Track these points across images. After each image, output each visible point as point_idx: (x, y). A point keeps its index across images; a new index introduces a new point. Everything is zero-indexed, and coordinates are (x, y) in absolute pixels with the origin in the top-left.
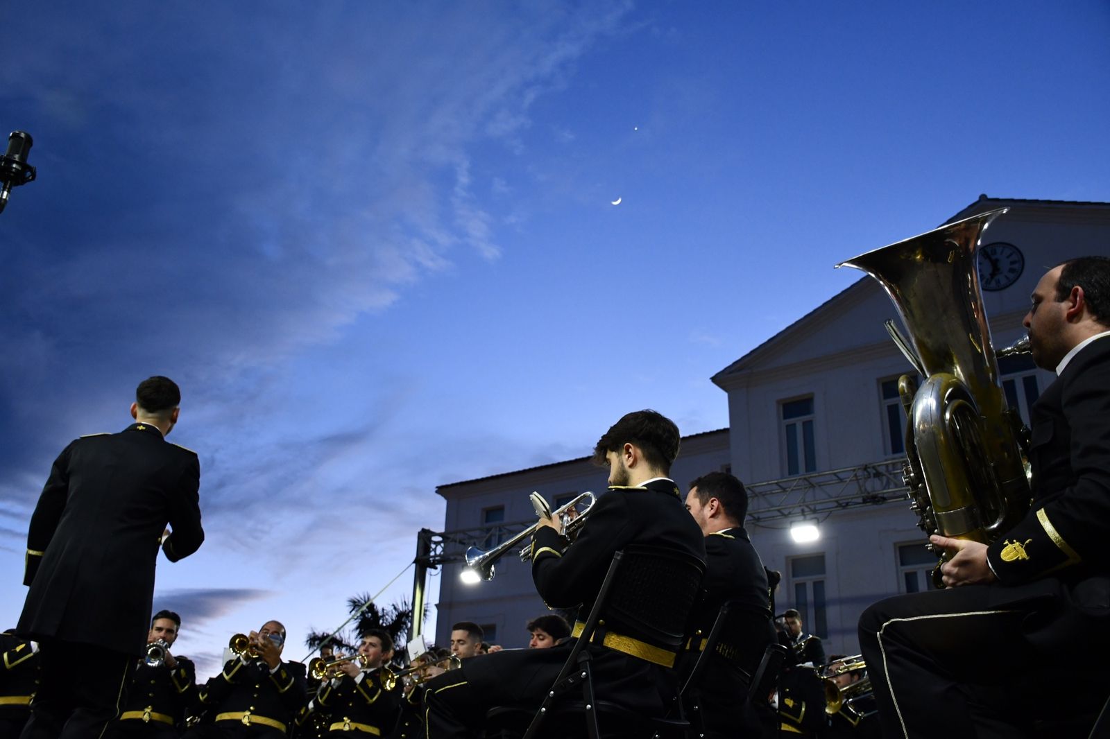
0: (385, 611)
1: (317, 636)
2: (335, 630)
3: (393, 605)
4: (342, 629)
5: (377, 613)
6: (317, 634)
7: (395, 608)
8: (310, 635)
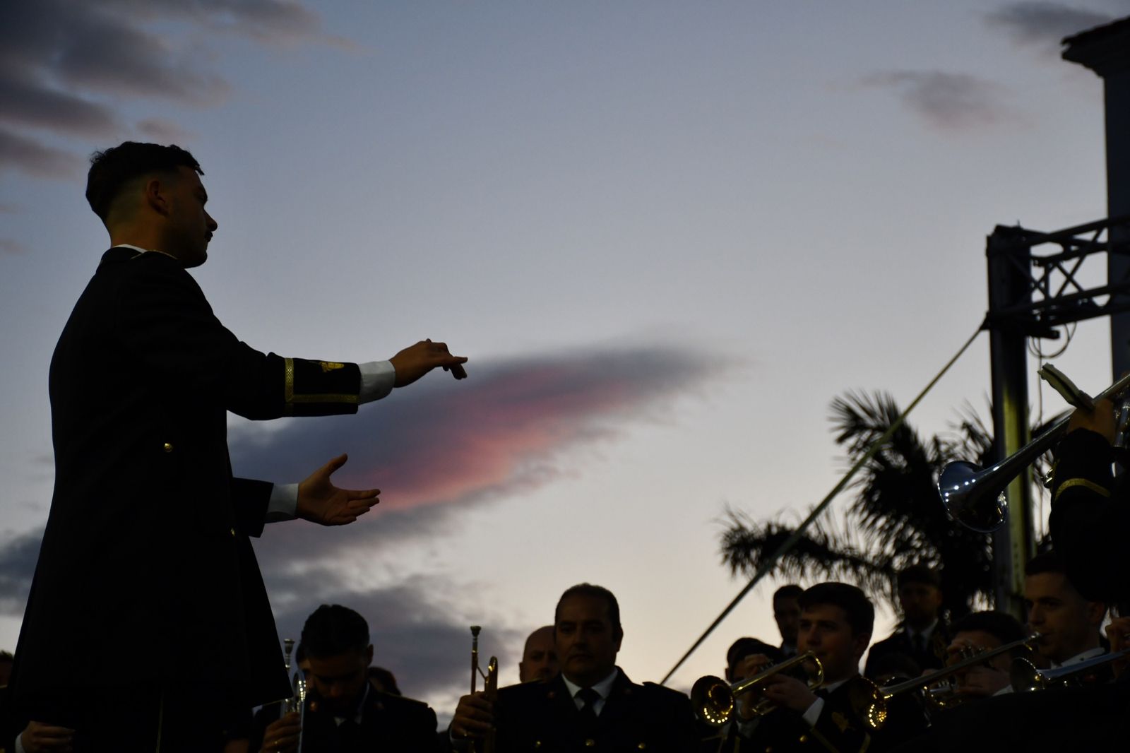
0: (943, 448)
1: (751, 535)
2: (805, 515)
3: (966, 426)
4: (823, 513)
5: (921, 452)
6: (749, 527)
7: (973, 434)
8: (728, 537)
